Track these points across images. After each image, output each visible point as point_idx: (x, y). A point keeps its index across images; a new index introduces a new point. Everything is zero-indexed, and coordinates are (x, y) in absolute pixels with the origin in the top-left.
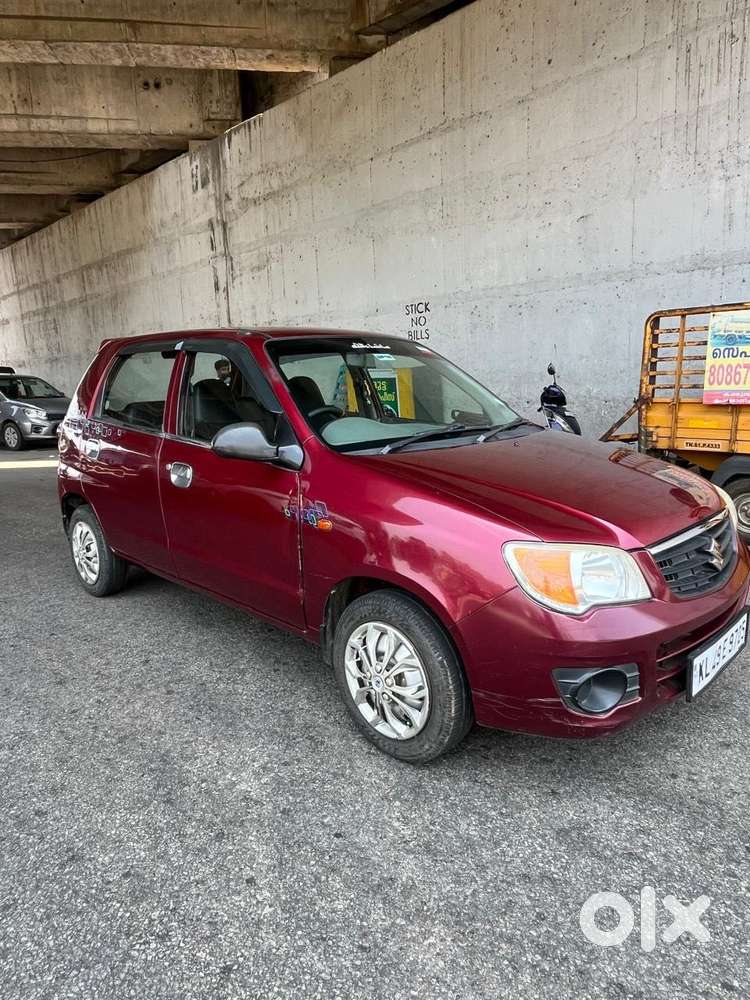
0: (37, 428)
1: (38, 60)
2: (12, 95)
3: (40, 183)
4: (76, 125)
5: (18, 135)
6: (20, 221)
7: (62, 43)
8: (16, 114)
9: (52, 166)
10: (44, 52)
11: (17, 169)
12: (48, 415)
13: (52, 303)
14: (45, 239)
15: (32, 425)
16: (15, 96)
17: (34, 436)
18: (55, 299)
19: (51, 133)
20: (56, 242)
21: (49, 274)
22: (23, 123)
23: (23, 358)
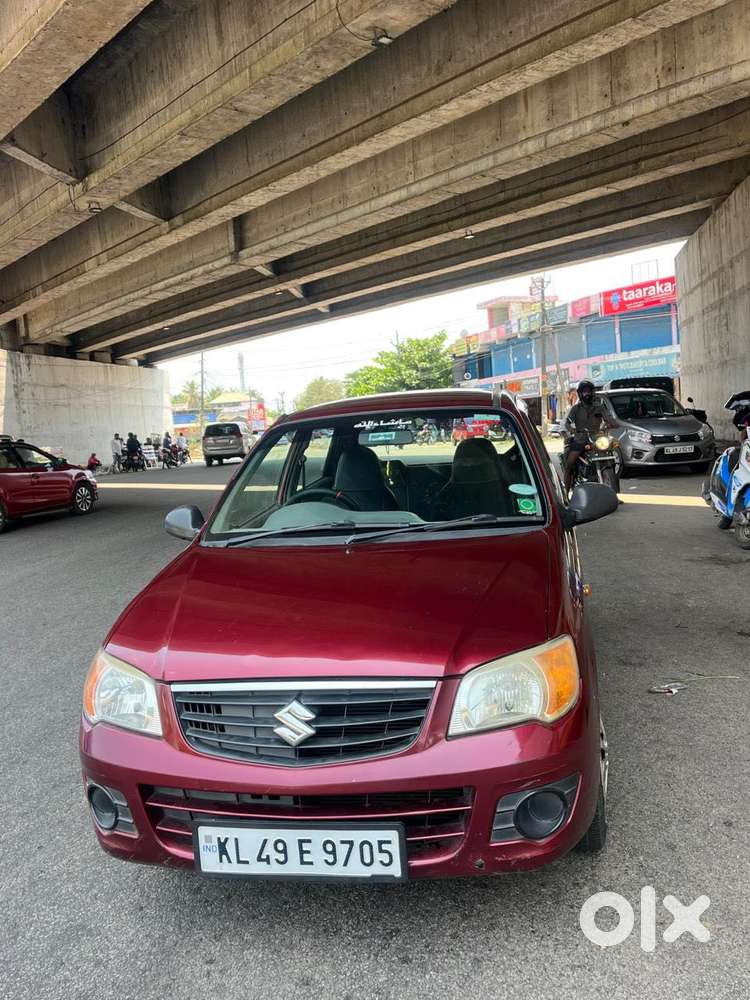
0: (638, 454)
1: (638, 36)
2: (656, 70)
3: (706, 153)
4: (718, 80)
5: (658, 114)
6: (703, 198)
7: (650, 11)
8: (659, 89)
9: (722, 128)
10: (639, 26)
11: (684, 144)
12: (653, 438)
13: (726, 293)
14: (723, 217)
15: (633, 450)
16: (660, 68)
17: (634, 461)
18: (729, 289)
19: (691, 98)
20: (732, 218)
21: (726, 257)
22: (662, 99)
23: (702, 362)
